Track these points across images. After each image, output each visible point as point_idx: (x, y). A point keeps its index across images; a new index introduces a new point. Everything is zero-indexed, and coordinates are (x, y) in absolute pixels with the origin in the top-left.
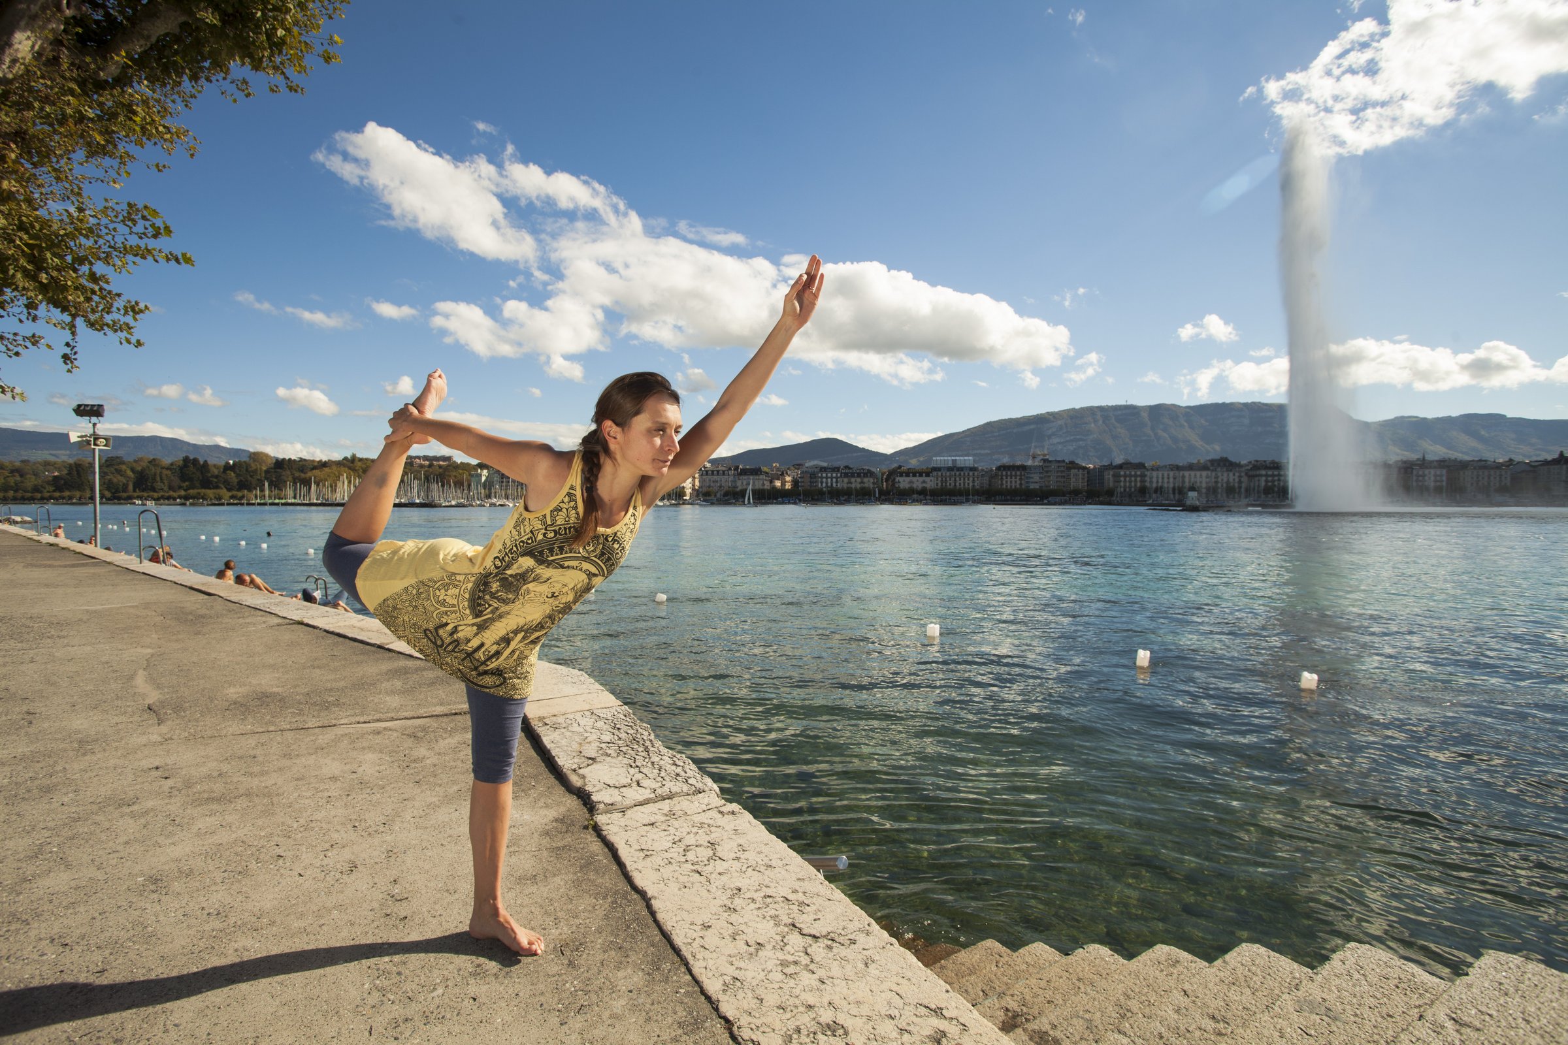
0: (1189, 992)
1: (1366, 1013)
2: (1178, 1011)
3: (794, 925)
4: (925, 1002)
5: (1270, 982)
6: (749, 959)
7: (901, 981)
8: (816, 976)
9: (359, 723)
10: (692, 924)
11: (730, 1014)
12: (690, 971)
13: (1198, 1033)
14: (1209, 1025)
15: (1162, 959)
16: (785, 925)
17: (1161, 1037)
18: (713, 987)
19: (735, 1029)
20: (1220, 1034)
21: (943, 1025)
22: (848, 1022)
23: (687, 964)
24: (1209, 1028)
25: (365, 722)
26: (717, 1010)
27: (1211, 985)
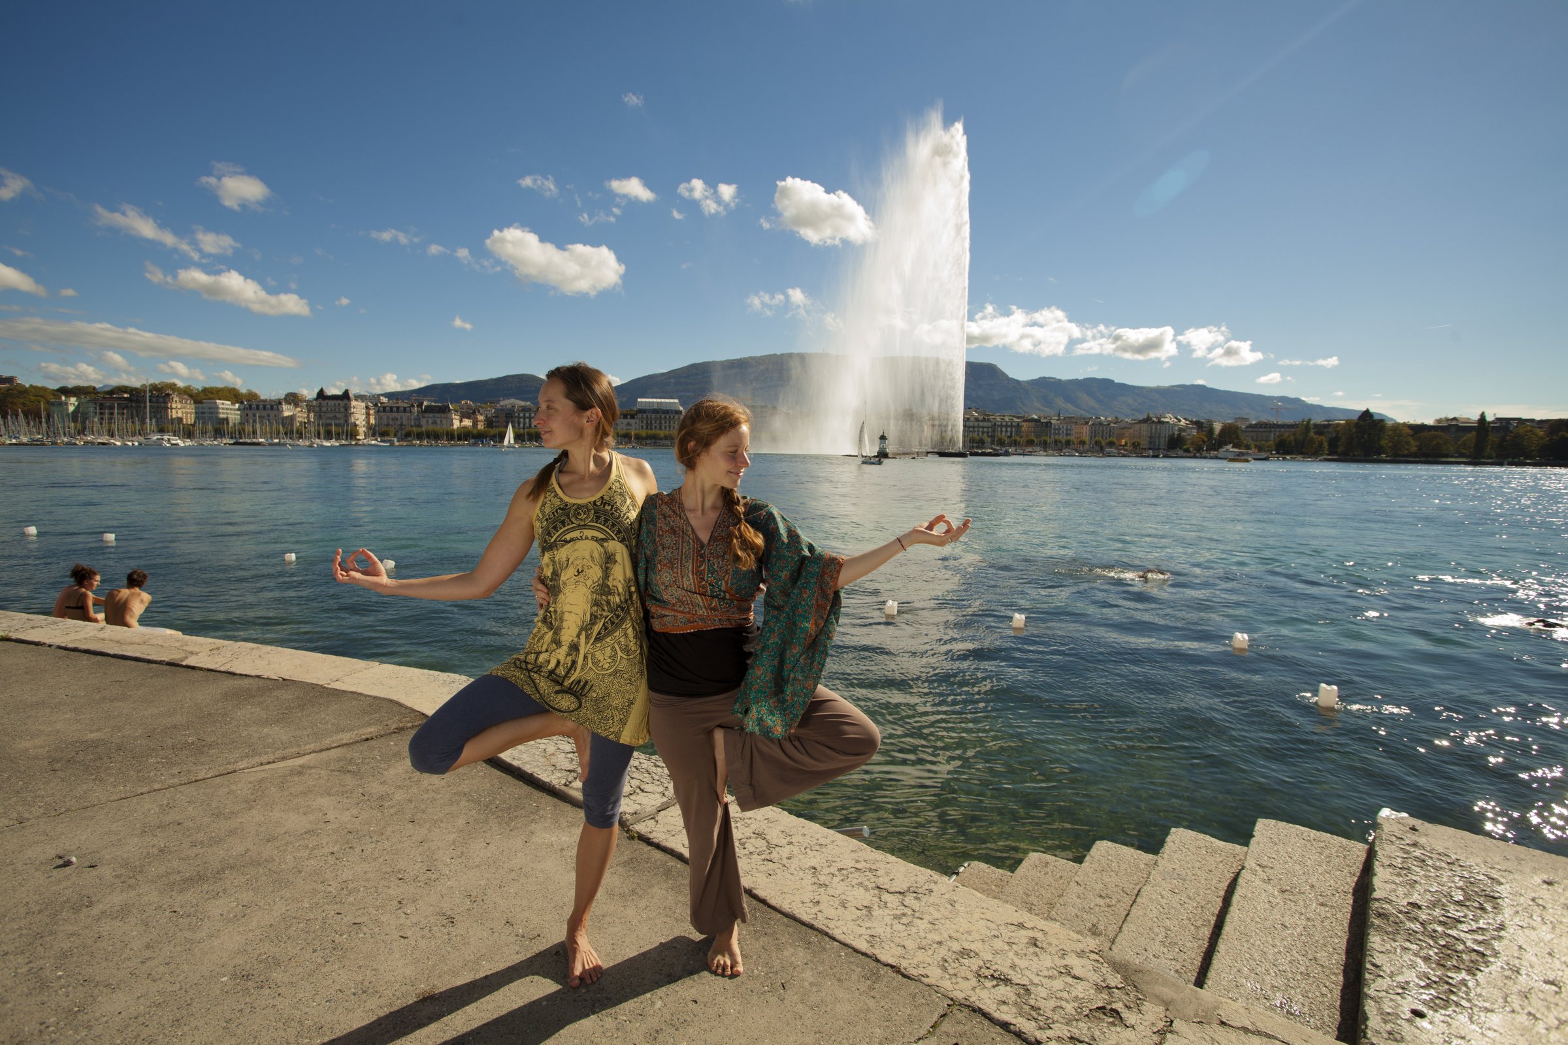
0: (1080, 882)
1: (1199, 873)
2: (1079, 897)
3: (878, 887)
4: (1009, 921)
5: (1124, 866)
6: (869, 919)
7: (983, 911)
8: (925, 921)
9: (262, 764)
10: (803, 903)
11: (891, 961)
12: (834, 939)
13: (1097, 909)
14: (1101, 902)
15: (1037, 863)
16: (872, 888)
17: (1077, 916)
18: (863, 946)
19: (903, 970)
20: (1109, 906)
21: (1031, 934)
22: (973, 947)
23: (827, 934)
24: (1102, 904)
25: (269, 763)
26: (877, 960)
27: (1090, 875)
